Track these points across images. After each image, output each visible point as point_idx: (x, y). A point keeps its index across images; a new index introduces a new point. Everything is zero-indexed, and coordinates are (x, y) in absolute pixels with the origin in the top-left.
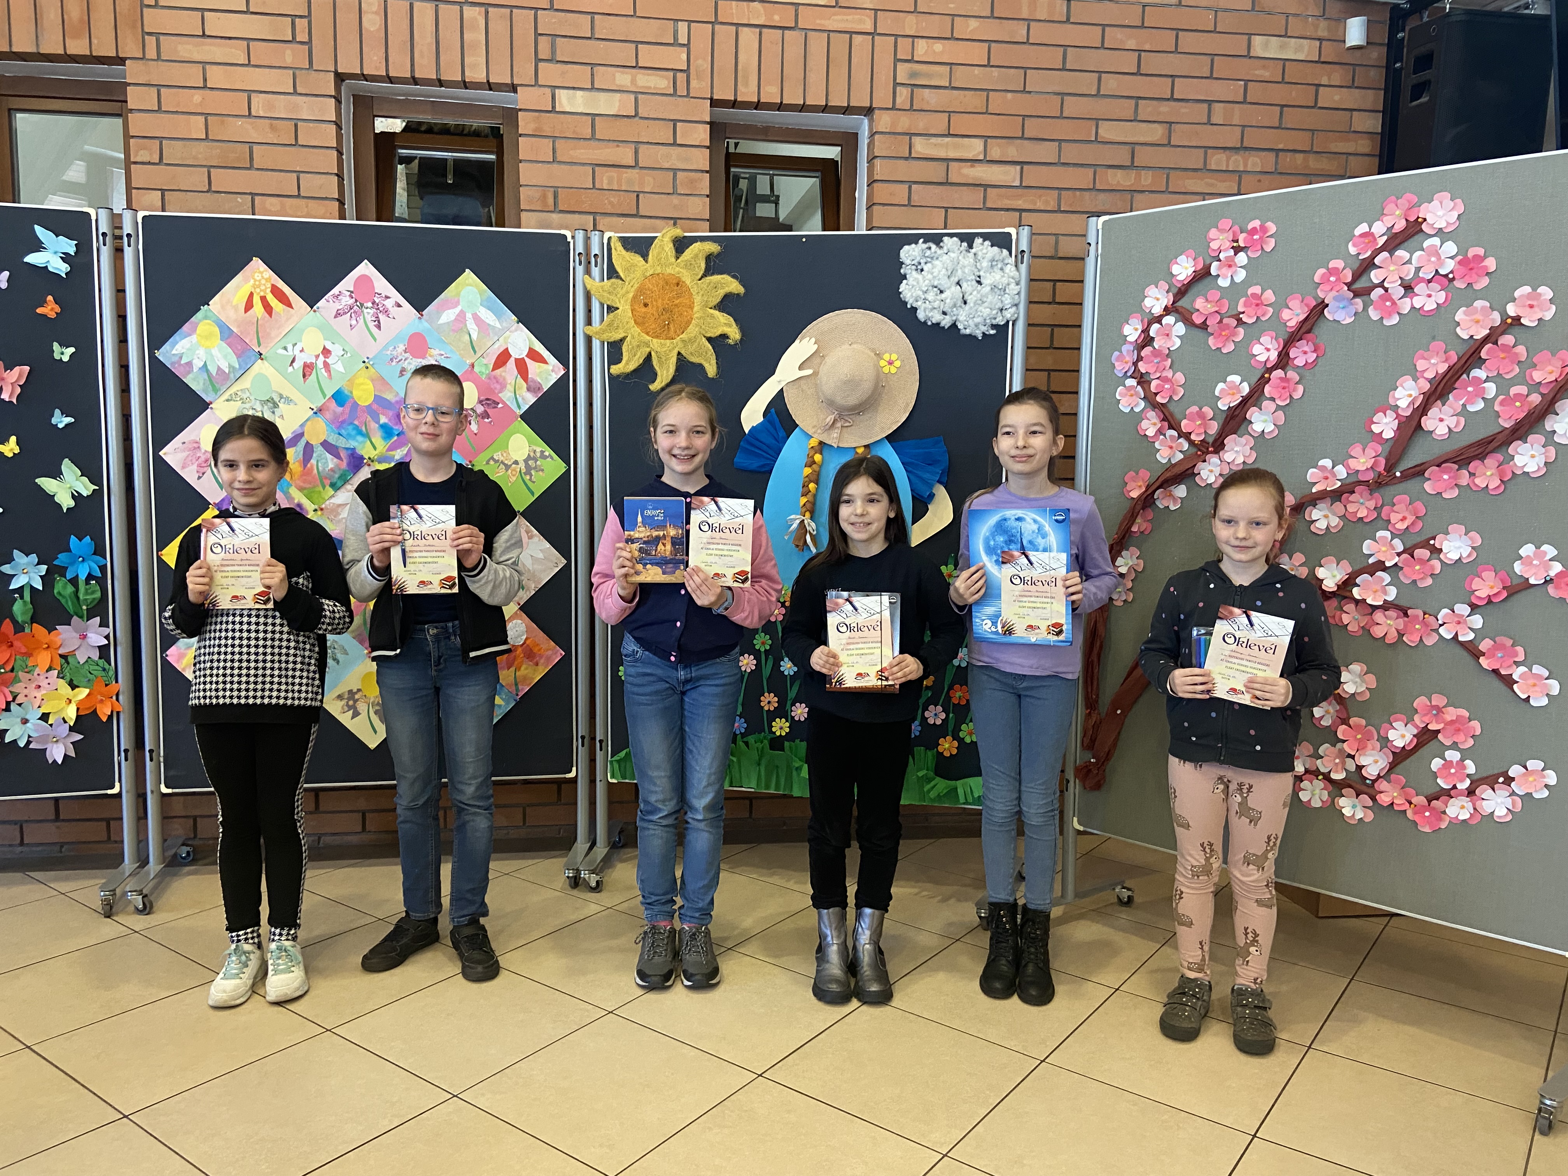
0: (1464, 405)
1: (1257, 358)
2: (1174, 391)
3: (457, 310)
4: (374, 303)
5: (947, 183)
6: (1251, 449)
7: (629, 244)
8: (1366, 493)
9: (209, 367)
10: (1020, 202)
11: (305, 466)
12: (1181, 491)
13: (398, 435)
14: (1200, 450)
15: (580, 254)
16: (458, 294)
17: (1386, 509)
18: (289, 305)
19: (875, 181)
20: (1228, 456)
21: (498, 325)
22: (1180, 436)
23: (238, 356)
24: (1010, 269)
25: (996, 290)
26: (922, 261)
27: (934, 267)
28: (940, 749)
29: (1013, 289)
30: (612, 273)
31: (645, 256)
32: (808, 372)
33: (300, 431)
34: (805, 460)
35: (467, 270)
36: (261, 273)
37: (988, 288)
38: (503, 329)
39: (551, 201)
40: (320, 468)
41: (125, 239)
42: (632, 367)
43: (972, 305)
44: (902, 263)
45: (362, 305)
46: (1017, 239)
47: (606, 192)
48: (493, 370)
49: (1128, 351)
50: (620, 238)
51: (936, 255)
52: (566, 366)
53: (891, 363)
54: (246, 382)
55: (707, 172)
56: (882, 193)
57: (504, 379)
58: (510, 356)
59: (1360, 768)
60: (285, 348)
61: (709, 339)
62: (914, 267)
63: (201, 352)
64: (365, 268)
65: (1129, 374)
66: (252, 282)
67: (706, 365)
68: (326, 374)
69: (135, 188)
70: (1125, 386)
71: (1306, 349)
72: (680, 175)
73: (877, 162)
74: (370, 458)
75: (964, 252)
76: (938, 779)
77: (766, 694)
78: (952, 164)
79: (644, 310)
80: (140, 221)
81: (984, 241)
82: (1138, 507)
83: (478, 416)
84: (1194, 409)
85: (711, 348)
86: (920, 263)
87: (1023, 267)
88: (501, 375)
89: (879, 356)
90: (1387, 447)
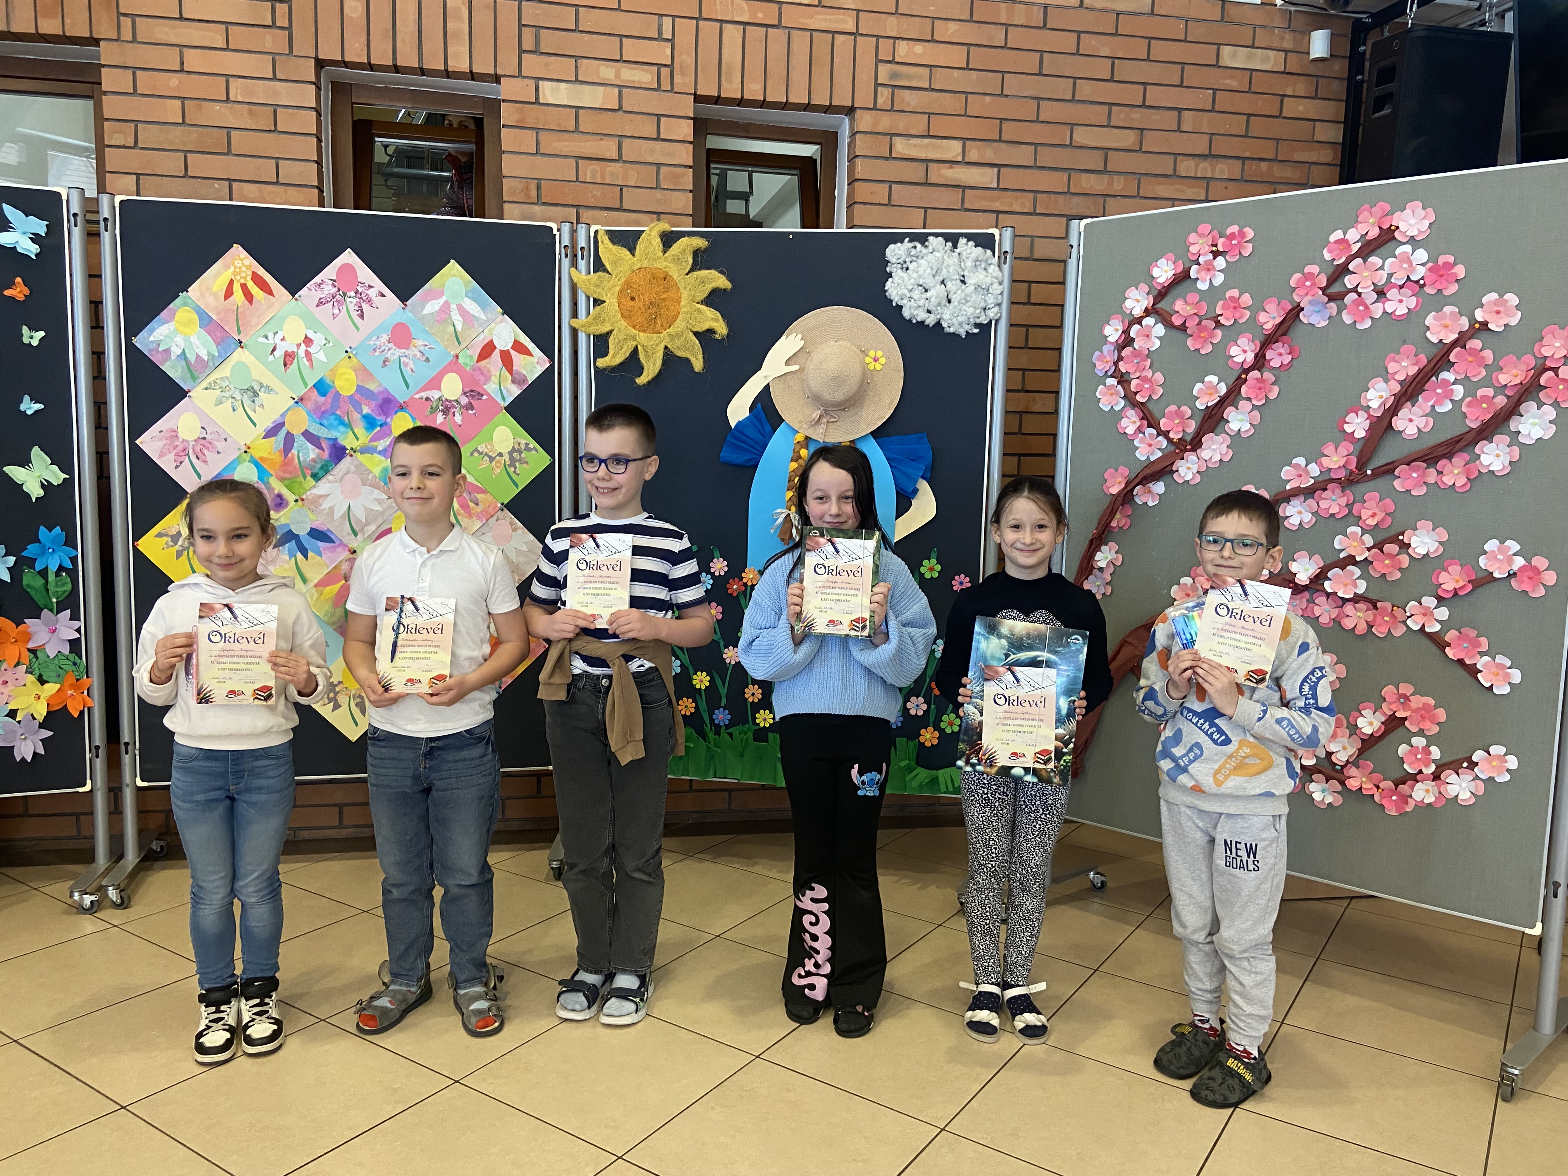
0: (1433, 406)
1: (1235, 359)
2: (1153, 390)
3: (442, 301)
4: (357, 292)
5: (926, 184)
6: (1228, 447)
7: (616, 237)
8: (1338, 491)
9: (187, 355)
10: (997, 204)
11: (286, 456)
12: (1159, 487)
13: (381, 426)
14: (1178, 448)
15: (566, 246)
16: (443, 285)
17: (1357, 506)
18: (270, 293)
19: (856, 180)
20: (1205, 453)
21: (483, 317)
22: (1158, 435)
23: (218, 344)
24: (993, 269)
25: (980, 289)
26: (907, 260)
27: (919, 266)
28: (922, 739)
29: (996, 289)
30: (599, 266)
31: (632, 250)
32: (794, 368)
33: (281, 421)
34: (791, 455)
35: (452, 261)
36: (242, 260)
37: (973, 288)
38: (487, 321)
39: (534, 193)
40: (301, 459)
41: (102, 223)
42: (618, 360)
43: (956, 304)
44: (888, 262)
45: (345, 294)
46: (1000, 240)
47: (591, 185)
48: (477, 362)
49: (1109, 351)
50: (608, 232)
51: (921, 254)
52: (552, 359)
53: (876, 360)
54: (225, 371)
55: (690, 167)
56: (863, 191)
57: (489, 371)
58: (495, 348)
59: (1329, 754)
60: (266, 337)
61: (696, 334)
62: (899, 266)
63: (179, 339)
64: (348, 257)
65: (1109, 374)
66: (232, 269)
67: (693, 359)
68: (307, 363)
69: (109, 172)
70: (1105, 385)
71: (1282, 351)
72: (663, 169)
73: (859, 161)
74: (352, 449)
75: (948, 252)
76: (919, 769)
77: (750, 686)
78: (931, 165)
79: (631, 303)
80: (117, 205)
81: (968, 241)
82: (1118, 503)
83: (462, 407)
84: (1173, 408)
85: (697, 342)
86: (905, 262)
87: (1006, 268)
88: (485, 367)
89: (865, 353)
90: (1360, 445)
